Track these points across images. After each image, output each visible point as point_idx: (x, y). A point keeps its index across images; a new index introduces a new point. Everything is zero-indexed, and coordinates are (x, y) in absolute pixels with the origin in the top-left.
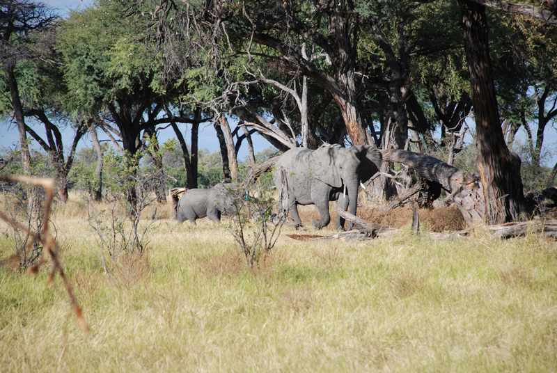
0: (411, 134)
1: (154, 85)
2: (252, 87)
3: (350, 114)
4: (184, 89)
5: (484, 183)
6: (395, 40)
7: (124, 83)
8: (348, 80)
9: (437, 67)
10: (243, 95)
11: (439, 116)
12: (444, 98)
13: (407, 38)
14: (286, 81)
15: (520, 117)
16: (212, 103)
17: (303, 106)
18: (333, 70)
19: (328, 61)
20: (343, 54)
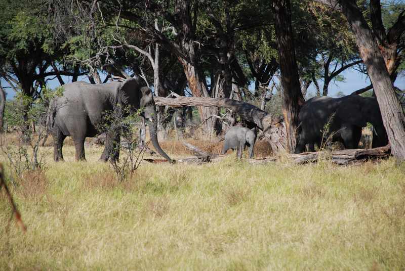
0: (234, 87)
1: (45, 47)
2: (118, 50)
3: (191, 72)
4: (67, 51)
5: (287, 124)
6: (223, 19)
7: (22, 45)
8: (189, 47)
9: (253, 38)
10: (111, 57)
11: (254, 74)
12: (258, 61)
13: (233, 17)
14: (144, 47)
15: (312, 76)
16: (88, 62)
17: (155, 66)
18: (178, 39)
19: (174, 33)
20: (186, 27)
